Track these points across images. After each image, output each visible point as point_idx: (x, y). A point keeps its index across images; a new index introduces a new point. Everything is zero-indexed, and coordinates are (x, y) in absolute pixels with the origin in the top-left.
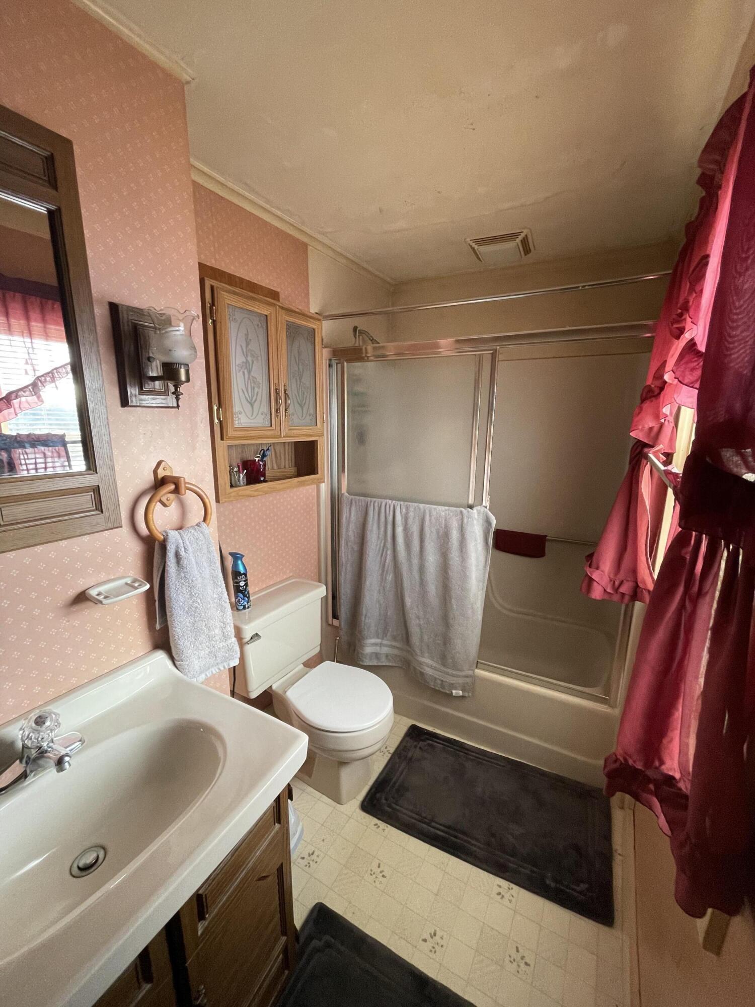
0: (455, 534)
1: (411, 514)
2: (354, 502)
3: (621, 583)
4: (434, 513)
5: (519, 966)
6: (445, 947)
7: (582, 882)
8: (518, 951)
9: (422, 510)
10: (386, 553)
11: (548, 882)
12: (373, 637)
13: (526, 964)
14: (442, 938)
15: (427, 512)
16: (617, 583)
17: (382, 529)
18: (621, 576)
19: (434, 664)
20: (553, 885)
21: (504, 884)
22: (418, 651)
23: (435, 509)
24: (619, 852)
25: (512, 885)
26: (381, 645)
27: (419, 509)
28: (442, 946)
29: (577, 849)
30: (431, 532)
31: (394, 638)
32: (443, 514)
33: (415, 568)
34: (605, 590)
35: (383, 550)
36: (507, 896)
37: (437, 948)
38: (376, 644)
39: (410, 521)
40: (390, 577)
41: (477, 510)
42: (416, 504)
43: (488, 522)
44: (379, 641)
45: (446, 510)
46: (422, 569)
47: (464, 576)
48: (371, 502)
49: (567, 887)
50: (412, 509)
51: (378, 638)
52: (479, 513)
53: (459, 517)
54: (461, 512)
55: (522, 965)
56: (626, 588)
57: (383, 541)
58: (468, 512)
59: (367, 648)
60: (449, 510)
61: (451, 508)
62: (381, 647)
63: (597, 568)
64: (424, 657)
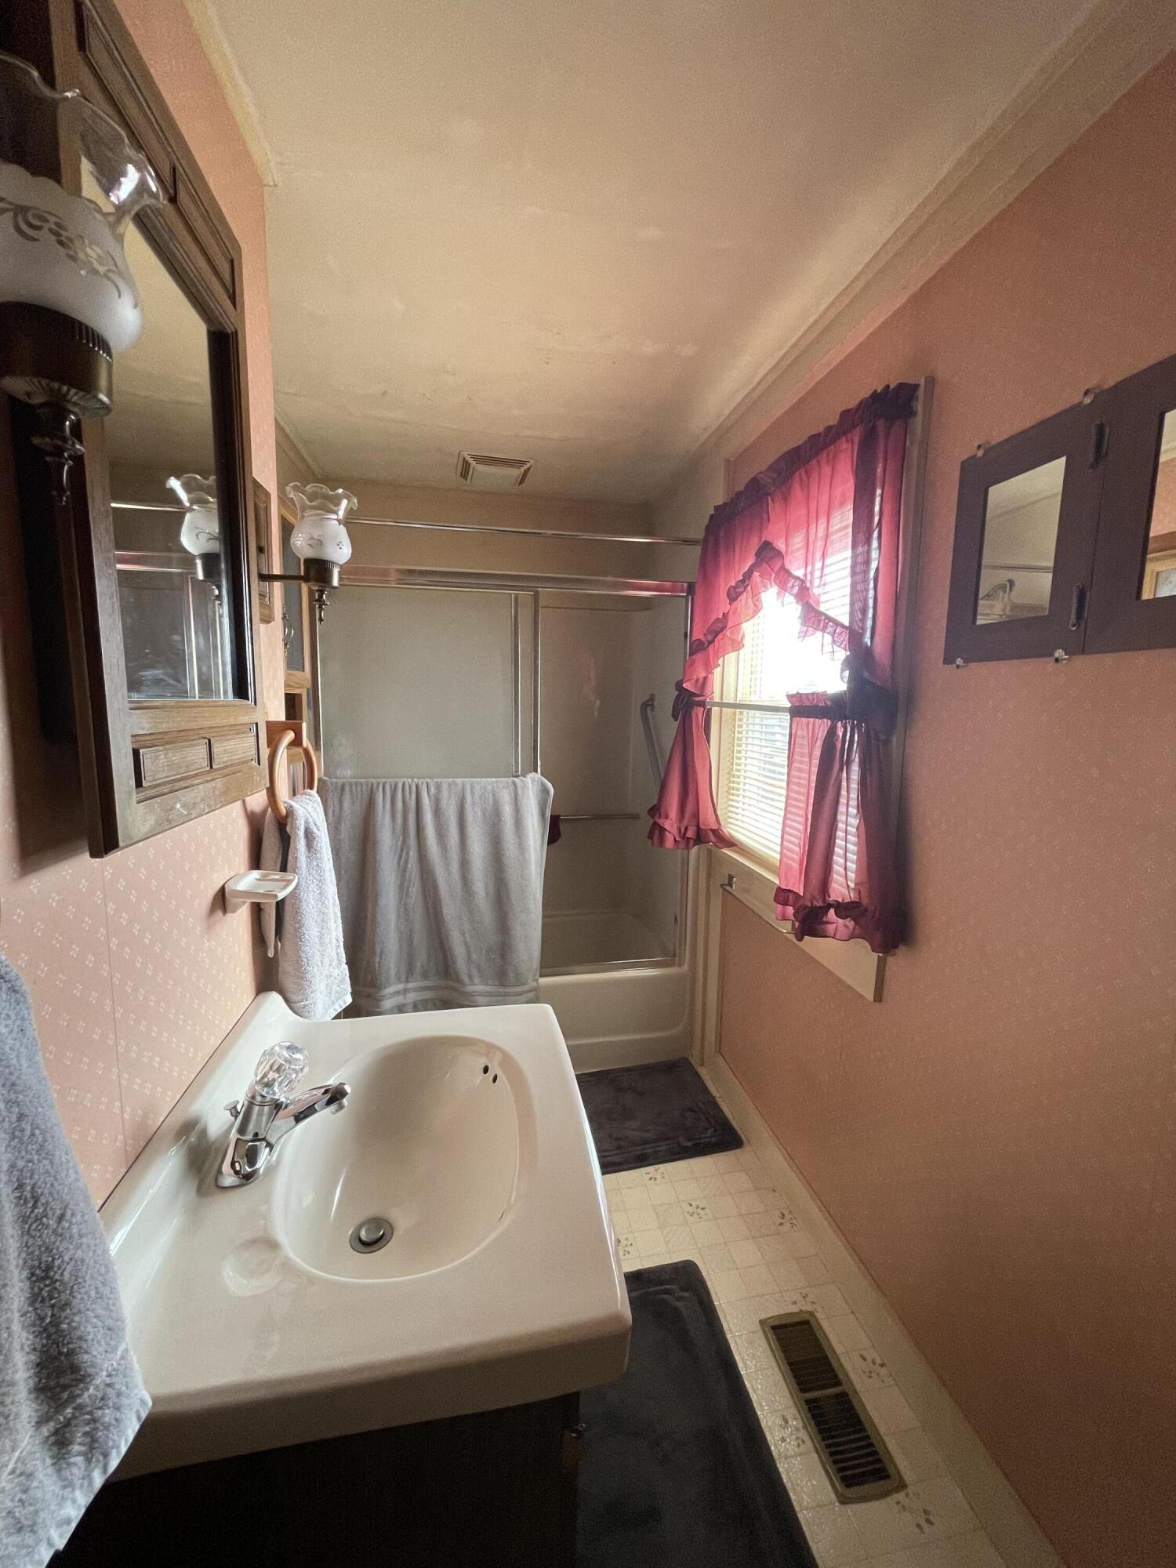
0: (507, 810)
1: (445, 794)
2: (347, 789)
3: (686, 828)
4: (477, 788)
5: (698, 1214)
6: (634, 1244)
7: (708, 1129)
8: (691, 1205)
9: (460, 786)
10: (408, 853)
11: (684, 1144)
12: (394, 984)
13: (703, 1209)
14: (627, 1239)
15: (468, 787)
16: (683, 830)
17: (399, 821)
18: (685, 823)
19: (488, 988)
20: (689, 1144)
21: (650, 1169)
22: (466, 979)
23: (478, 783)
24: (718, 1095)
25: (657, 1166)
26: (405, 991)
27: (455, 784)
28: (631, 1245)
29: (691, 1109)
30: (475, 812)
31: (425, 975)
32: (490, 787)
33: (455, 866)
34: (675, 839)
35: (402, 851)
36: (658, 1176)
37: (629, 1249)
38: (397, 993)
39: (444, 803)
40: (415, 889)
41: (531, 778)
42: (450, 780)
43: (544, 790)
44: (401, 986)
45: (493, 782)
46: (465, 864)
47: (523, 861)
48: (378, 784)
49: (699, 1139)
50: (445, 787)
51: (400, 983)
52: (533, 780)
53: (511, 788)
54: (514, 783)
55: (699, 1211)
56: (691, 834)
57: (401, 839)
58: (522, 781)
59: (385, 1001)
60: (497, 782)
61: (500, 779)
62: (404, 994)
63: (667, 818)
64: (475, 985)
